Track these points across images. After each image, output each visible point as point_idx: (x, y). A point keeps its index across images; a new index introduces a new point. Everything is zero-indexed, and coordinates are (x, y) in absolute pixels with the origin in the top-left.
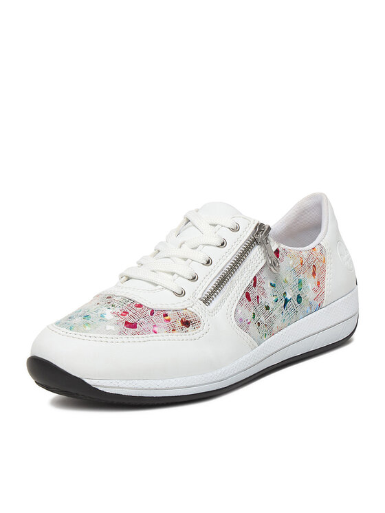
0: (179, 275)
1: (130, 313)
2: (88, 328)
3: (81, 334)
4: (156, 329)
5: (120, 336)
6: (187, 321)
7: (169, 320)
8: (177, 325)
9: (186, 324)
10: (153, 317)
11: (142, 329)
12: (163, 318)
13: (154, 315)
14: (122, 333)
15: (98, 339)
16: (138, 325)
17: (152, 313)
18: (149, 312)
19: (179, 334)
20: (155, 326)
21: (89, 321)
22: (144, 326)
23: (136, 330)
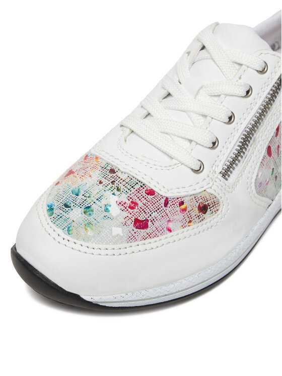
0: (197, 143)
1: (140, 204)
2: (90, 233)
3: (82, 243)
4: (171, 225)
5: (130, 244)
6: (205, 205)
7: (184, 210)
8: (193, 214)
9: (203, 209)
10: (168, 209)
11: (154, 229)
12: (178, 209)
13: (169, 205)
14: (132, 238)
15: (103, 252)
16: (150, 223)
17: (166, 204)
18: (163, 201)
19: (195, 226)
20: (169, 221)
21: (91, 219)
22: (157, 224)
23: (148, 230)
